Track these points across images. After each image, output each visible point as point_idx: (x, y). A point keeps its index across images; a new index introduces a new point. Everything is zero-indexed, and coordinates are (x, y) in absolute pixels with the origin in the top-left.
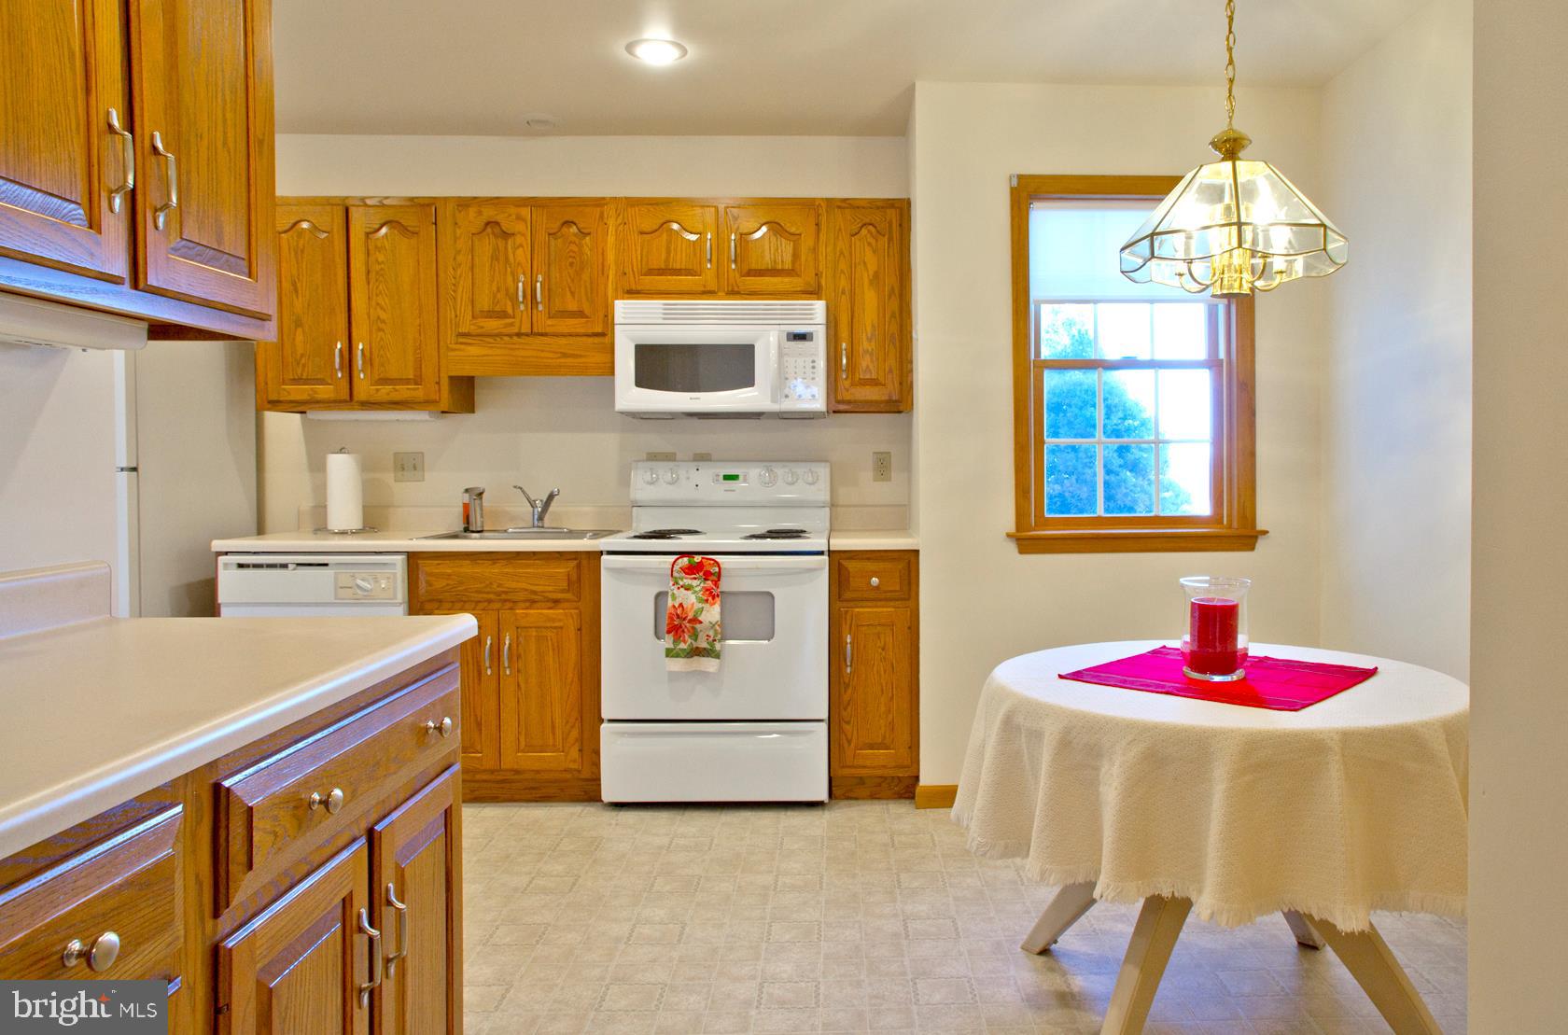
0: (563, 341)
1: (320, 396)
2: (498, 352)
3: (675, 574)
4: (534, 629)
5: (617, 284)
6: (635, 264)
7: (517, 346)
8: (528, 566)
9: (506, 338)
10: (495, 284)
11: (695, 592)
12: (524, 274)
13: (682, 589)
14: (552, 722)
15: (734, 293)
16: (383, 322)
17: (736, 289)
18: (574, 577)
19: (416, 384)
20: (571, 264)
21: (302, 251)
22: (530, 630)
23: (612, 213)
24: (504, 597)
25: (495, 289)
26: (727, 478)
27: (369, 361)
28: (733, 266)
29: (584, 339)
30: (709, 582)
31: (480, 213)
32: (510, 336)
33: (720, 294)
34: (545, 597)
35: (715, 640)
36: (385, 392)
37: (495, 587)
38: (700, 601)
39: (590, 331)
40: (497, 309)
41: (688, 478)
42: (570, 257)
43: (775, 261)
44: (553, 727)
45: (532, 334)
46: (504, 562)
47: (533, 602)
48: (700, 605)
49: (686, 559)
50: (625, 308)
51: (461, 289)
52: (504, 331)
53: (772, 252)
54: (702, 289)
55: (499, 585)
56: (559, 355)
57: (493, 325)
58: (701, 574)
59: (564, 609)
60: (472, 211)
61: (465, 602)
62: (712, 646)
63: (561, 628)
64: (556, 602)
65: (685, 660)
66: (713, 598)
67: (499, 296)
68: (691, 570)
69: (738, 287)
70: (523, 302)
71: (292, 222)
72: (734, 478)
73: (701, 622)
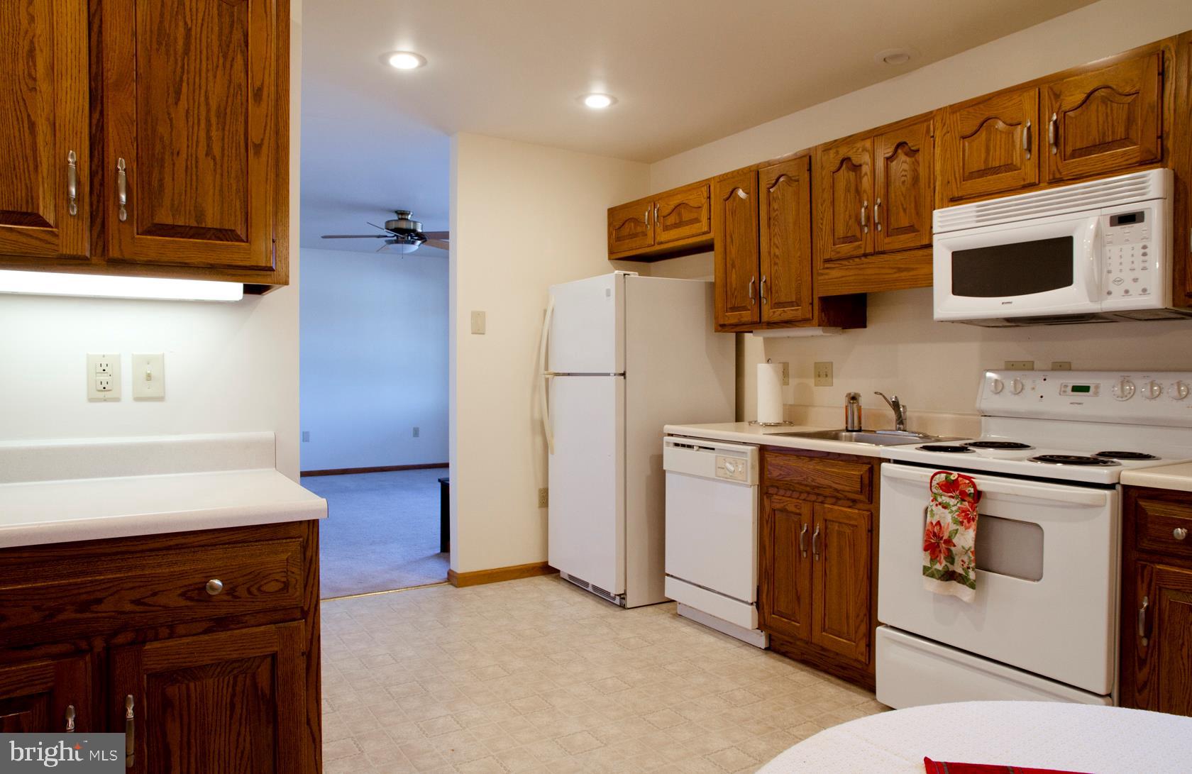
0: (899, 256)
1: (745, 319)
2: (852, 272)
3: (934, 490)
4: (837, 524)
5: (942, 195)
6: (957, 171)
7: (864, 266)
8: (833, 466)
9: (857, 260)
10: (847, 213)
11: (951, 512)
12: (868, 200)
13: (940, 507)
14: (847, 613)
15: (1056, 181)
16: (777, 257)
17: (1058, 176)
18: (866, 481)
19: (798, 306)
20: (904, 182)
21: (735, 212)
22: (834, 524)
23: (939, 125)
24: (816, 491)
25: (847, 217)
26: (1076, 389)
27: (769, 290)
28: (1054, 150)
29: (916, 252)
30: (966, 503)
31: (837, 153)
32: (858, 257)
33: (1042, 185)
34: (846, 496)
35: (968, 568)
36: (778, 314)
37: (809, 481)
38: (955, 521)
39: (918, 244)
40: (849, 235)
41: (1033, 389)
42: (903, 176)
43: (1104, 133)
44: (848, 617)
45: (875, 253)
46: (817, 460)
47: (838, 499)
48: (954, 527)
49: (943, 476)
50: (941, 217)
51: (825, 221)
52: (855, 253)
53: (1101, 122)
54: (1022, 183)
55: (813, 480)
56: (895, 270)
57: (846, 249)
58: (958, 493)
59: (859, 510)
60: (832, 152)
61: (793, 491)
62: (967, 573)
63: (856, 526)
64: (854, 501)
65: (939, 581)
66: (969, 522)
67: (850, 223)
68: (949, 487)
69: (1060, 173)
70: (866, 225)
71: (730, 190)
72: (1085, 389)
73: (955, 546)
